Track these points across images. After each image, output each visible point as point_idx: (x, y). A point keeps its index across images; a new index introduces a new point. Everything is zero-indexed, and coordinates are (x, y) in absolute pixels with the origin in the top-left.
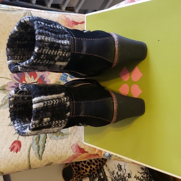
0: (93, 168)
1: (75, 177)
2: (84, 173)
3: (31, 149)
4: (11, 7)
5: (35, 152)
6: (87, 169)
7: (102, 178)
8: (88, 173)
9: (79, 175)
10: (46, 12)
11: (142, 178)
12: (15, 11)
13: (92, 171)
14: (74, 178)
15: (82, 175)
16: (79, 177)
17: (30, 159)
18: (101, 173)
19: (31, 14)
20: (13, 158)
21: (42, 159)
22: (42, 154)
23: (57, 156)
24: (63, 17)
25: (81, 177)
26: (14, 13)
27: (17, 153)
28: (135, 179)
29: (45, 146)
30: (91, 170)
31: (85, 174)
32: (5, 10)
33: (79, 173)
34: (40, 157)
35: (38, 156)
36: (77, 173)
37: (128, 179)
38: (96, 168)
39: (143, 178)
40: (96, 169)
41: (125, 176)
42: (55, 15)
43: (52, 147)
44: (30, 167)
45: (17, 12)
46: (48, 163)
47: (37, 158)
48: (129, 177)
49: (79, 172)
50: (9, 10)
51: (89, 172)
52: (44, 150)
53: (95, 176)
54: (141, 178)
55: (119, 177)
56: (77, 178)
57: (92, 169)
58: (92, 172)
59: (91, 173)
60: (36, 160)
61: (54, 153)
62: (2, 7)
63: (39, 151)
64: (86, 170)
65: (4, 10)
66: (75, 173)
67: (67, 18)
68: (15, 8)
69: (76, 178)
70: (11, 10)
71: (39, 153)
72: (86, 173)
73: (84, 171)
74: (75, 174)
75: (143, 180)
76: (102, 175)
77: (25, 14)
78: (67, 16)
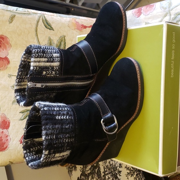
4: (27, 11)
7: (95, 165)
10: (58, 16)
11: (132, 169)
12: (31, 14)
19: (45, 17)
24: (73, 21)
26: (30, 16)
28: (126, 169)
32: (22, 13)
37: (119, 169)
39: (133, 169)
41: (117, 166)
42: (66, 19)
45: (32, 16)
48: (120, 167)
50: (25, 14)
55: (111, 167)
62: (19, 10)
65: (20, 13)
67: (77, 22)
68: (30, 11)
70: (27, 14)
77: (40, 17)
78: (77, 20)
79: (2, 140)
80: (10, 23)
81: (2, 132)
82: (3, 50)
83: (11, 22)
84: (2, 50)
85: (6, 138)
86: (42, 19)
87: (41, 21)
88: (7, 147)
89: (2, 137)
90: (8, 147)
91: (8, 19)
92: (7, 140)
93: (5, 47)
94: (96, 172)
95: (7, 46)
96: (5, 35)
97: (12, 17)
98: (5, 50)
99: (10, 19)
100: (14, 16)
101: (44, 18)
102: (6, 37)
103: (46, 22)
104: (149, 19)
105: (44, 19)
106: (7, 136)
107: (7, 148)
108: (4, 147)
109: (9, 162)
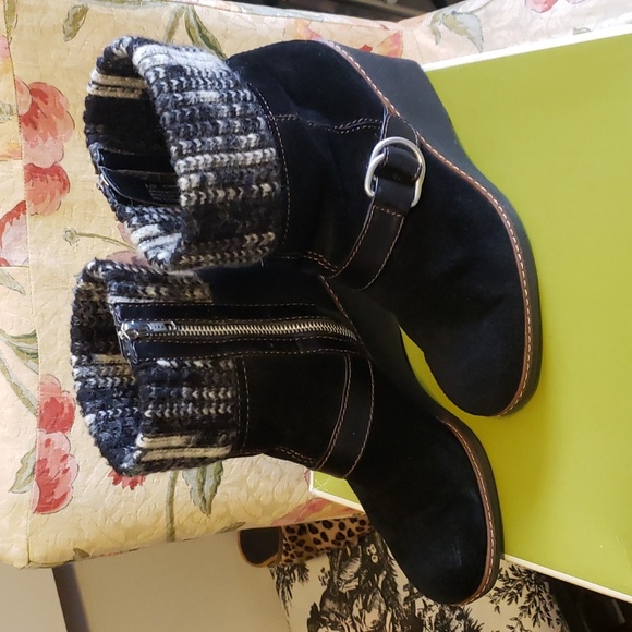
0: (350, 530)
1: (286, 554)
2: (318, 542)
3: (178, 479)
5: (190, 487)
6: (328, 532)
7: (375, 561)
8: (329, 544)
9: (299, 549)
10: (244, 11)
11: (511, 575)
12: (145, 3)
13: (344, 538)
14: (283, 556)
15: (308, 549)
16: (300, 555)
17: (175, 512)
18: (372, 546)
19: (195, 15)
20: (122, 505)
21: (210, 513)
22: (213, 496)
23: (258, 502)
25: (306, 554)
26: (140, 12)
27: (132, 489)
29: (222, 469)
30: (340, 537)
31: (319, 547)
33: (301, 544)
34: (207, 506)
35: (200, 500)
36: (294, 543)
38: (358, 529)
39: (516, 575)
40: (357, 533)
42: (275, 22)
43: (246, 472)
44: (171, 536)
45: (150, 9)
46: (228, 525)
47: (198, 507)
49: (299, 538)
51: (333, 542)
52: (218, 483)
53: (349, 553)
54: (507, 575)
56: (292, 556)
57: (345, 532)
58: (343, 543)
59: (339, 544)
60: (192, 514)
61: (250, 492)
63: (203, 483)
64: (323, 535)
66: (289, 542)
67: (314, 35)
69: (289, 557)
71: (202, 490)
72: (324, 544)
73: (318, 536)
74: (287, 545)
75: (514, 580)
76: (374, 551)
77: (177, 15)
78: (314, 26)
79: (48, 471)
80: (68, 36)
81: (48, 443)
82: (45, 140)
83: (71, 35)
84: (40, 141)
85: (62, 464)
86: (187, 21)
87: (182, 28)
88: (64, 497)
89: (46, 459)
90: (69, 498)
91: (62, 21)
92: (66, 471)
93: (53, 129)
94: (380, 586)
95: (60, 124)
96: (50, 82)
97: (77, 14)
98: (50, 138)
99: (70, 22)
100: (84, 11)
101: (192, 18)
102: (56, 92)
103: (200, 31)
104: (589, 14)
105: (194, 24)
106: (66, 457)
107: (66, 502)
108: (57, 497)
109: (75, 550)
